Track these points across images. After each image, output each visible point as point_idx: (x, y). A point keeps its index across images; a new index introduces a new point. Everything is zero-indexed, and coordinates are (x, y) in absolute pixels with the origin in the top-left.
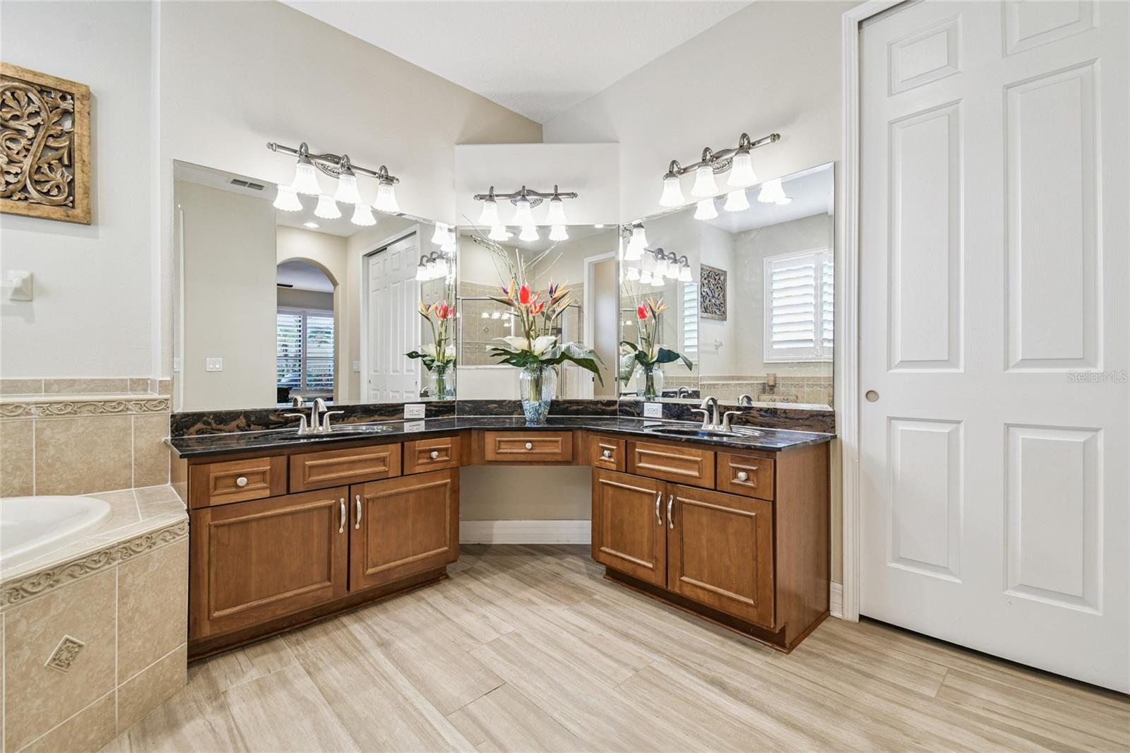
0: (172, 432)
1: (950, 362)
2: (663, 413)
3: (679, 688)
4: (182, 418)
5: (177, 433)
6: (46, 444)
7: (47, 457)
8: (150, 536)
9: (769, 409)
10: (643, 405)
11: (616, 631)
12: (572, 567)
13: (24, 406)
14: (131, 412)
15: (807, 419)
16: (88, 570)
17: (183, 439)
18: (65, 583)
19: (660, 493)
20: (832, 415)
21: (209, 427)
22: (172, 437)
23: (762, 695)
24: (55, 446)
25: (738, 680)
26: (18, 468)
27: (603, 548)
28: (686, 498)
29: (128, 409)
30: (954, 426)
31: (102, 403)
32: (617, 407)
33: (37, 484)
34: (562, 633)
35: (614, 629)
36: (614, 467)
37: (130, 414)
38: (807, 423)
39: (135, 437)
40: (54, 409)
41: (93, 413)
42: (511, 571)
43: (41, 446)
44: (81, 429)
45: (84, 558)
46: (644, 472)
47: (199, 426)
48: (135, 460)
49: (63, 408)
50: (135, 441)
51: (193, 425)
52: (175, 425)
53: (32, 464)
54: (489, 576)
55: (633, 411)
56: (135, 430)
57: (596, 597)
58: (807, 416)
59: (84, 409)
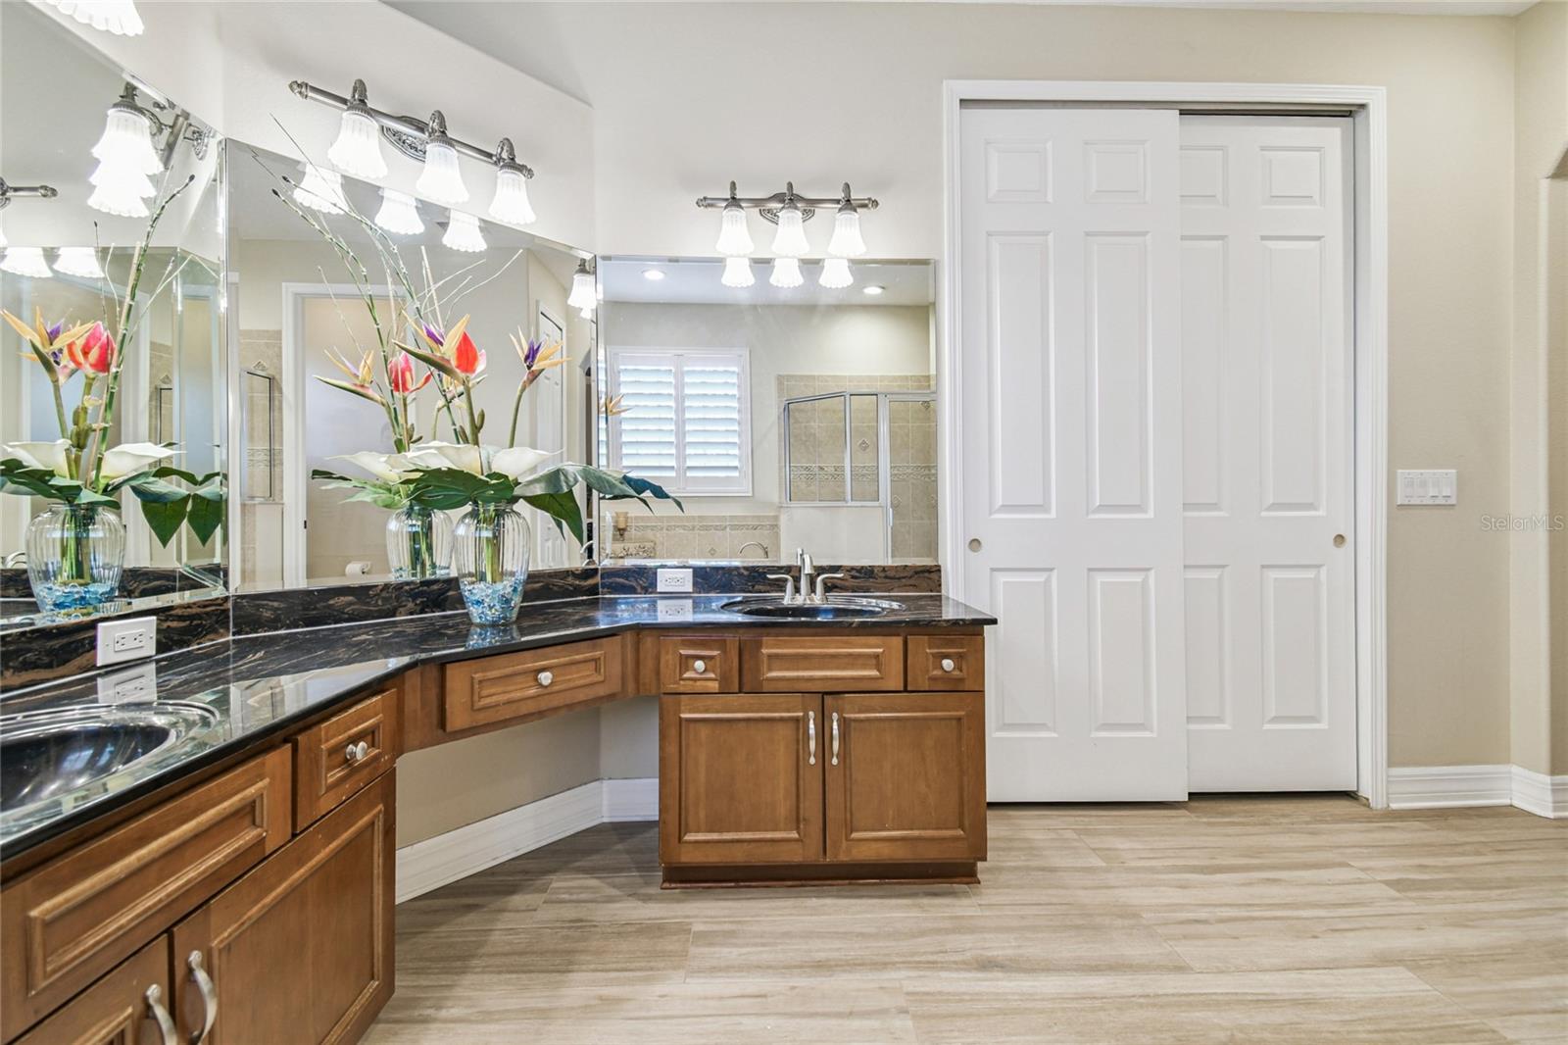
1: (1043, 507)
2: (695, 584)
3: (972, 1000)
9: (862, 567)
10: (656, 573)
11: (801, 967)
12: (583, 896)
15: (911, 577)
19: (811, 714)
20: (937, 570)
23: (1033, 950)
25: (1000, 947)
27: (689, 837)
28: (860, 712)
30: (1048, 573)
32: (598, 579)
34: (740, 1023)
35: (795, 967)
36: (714, 686)
38: (912, 582)
42: (474, 962)
46: (781, 686)
54: (446, 998)
55: (634, 584)
57: (697, 927)
58: (911, 573)
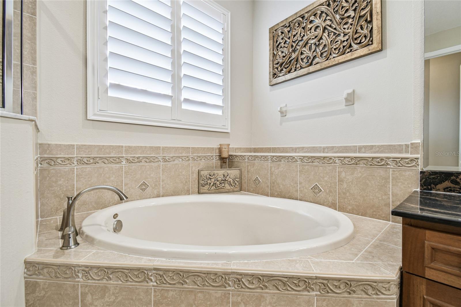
0: (421, 185)
4: (430, 175)
5: (425, 187)
6: (342, 181)
7: (343, 188)
8: (349, 283)
13: (333, 158)
14: (389, 167)
16: (289, 289)
17: (431, 193)
18: (271, 291)
21: (457, 186)
22: (421, 189)
24: (346, 182)
26: (330, 191)
29: (388, 164)
31: (371, 159)
33: (338, 202)
37: (389, 168)
39: (393, 185)
40: (346, 161)
41: (366, 165)
43: (340, 181)
44: (360, 175)
45: (286, 278)
47: (447, 184)
48: (393, 202)
49: (350, 161)
50: (392, 188)
51: (441, 182)
52: (424, 180)
53: (336, 190)
56: (392, 180)
59: (361, 162)
